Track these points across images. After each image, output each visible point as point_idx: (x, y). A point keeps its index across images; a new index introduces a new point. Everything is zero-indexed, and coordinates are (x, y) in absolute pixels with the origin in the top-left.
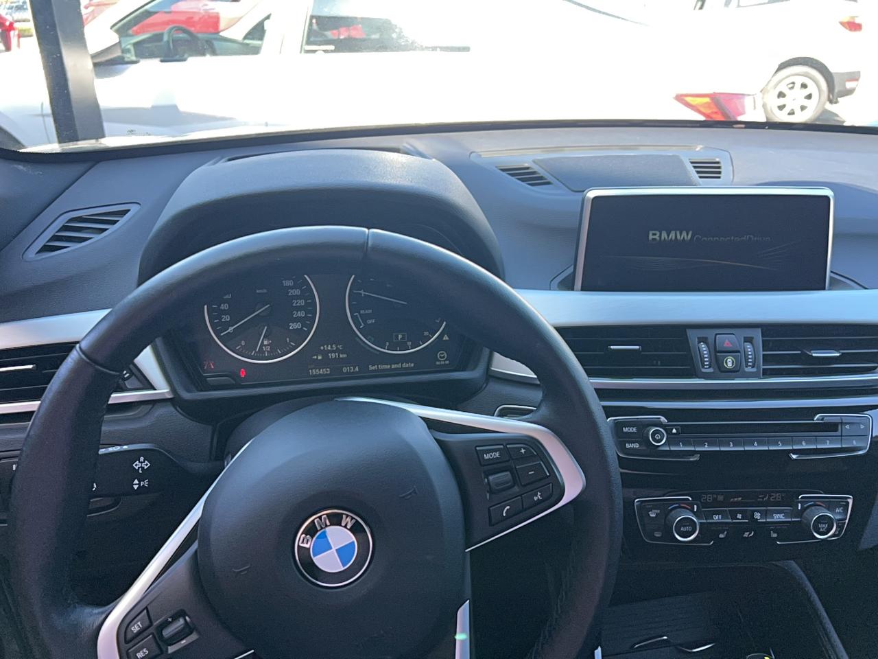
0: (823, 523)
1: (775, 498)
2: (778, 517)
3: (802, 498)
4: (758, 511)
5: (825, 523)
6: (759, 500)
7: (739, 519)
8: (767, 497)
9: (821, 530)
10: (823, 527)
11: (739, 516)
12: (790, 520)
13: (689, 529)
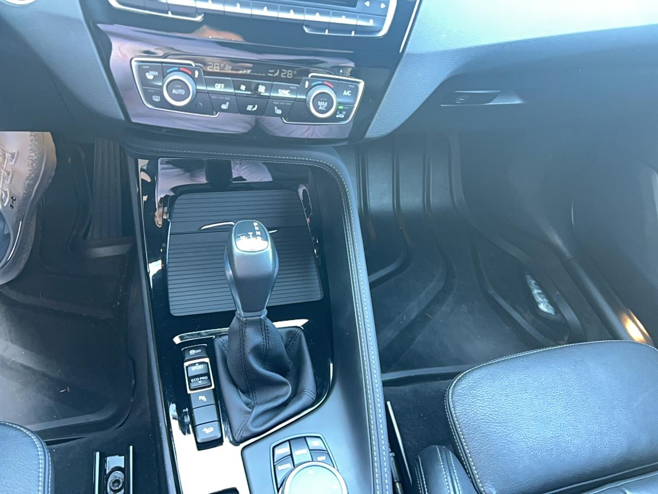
0: (323, 101)
1: (286, 75)
2: (284, 93)
3: (312, 76)
4: (263, 84)
5: (325, 101)
6: (269, 74)
7: (242, 90)
8: (278, 73)
9: (320, 108)
10: (322, 105)
11: (243, 87)
12: (294, 96)
13: (182, 92)
